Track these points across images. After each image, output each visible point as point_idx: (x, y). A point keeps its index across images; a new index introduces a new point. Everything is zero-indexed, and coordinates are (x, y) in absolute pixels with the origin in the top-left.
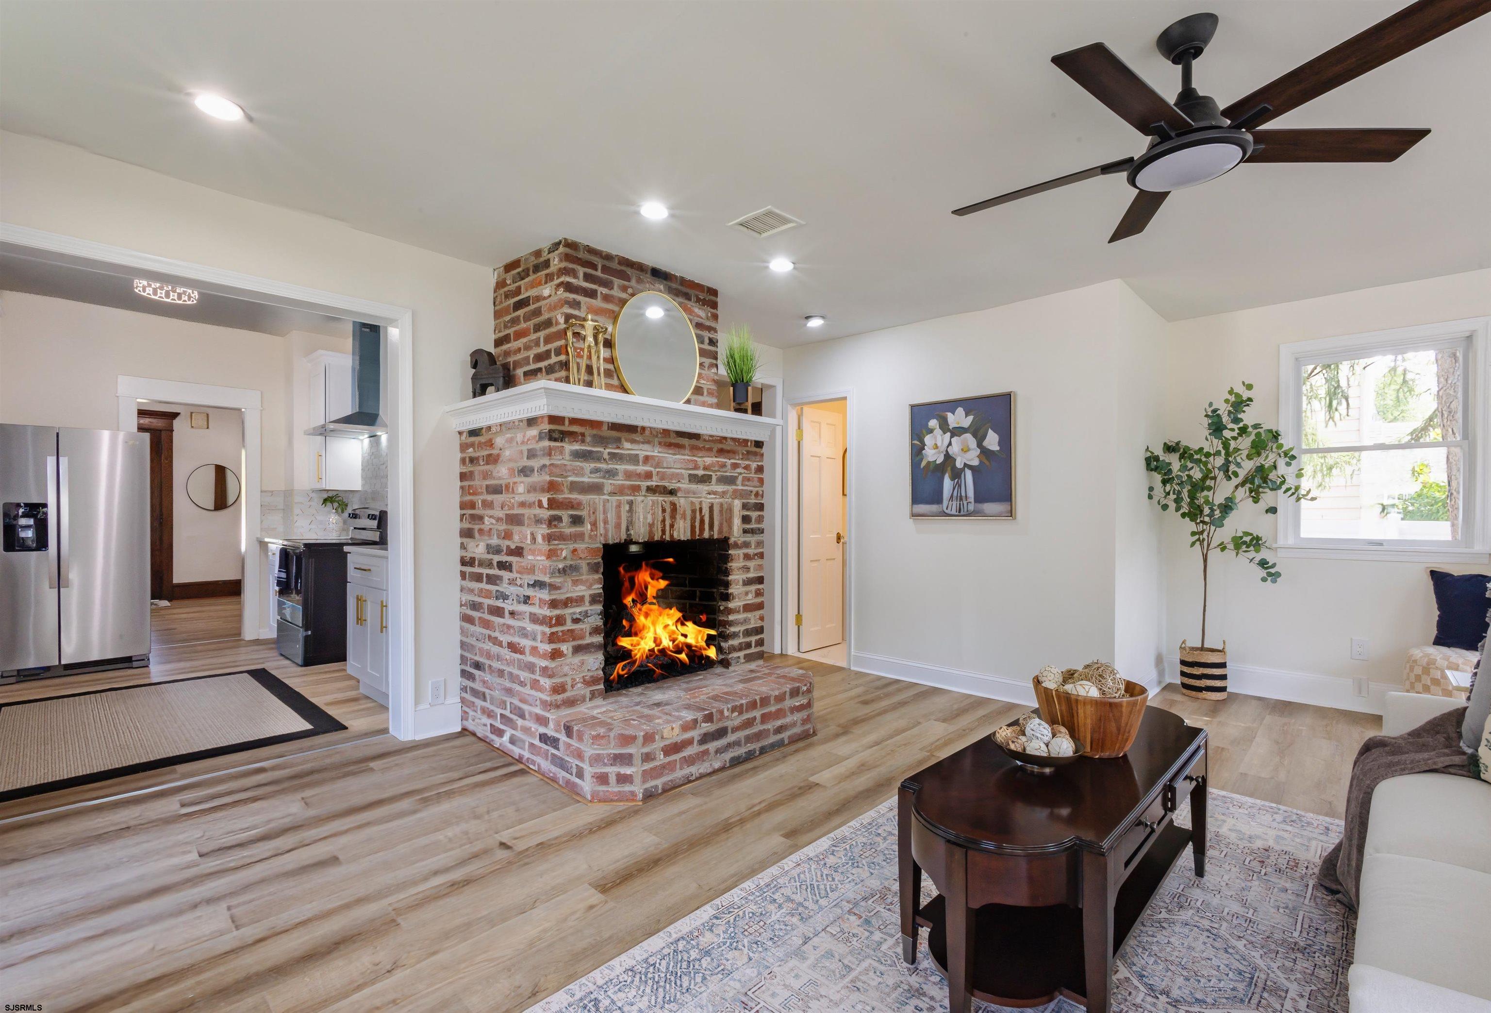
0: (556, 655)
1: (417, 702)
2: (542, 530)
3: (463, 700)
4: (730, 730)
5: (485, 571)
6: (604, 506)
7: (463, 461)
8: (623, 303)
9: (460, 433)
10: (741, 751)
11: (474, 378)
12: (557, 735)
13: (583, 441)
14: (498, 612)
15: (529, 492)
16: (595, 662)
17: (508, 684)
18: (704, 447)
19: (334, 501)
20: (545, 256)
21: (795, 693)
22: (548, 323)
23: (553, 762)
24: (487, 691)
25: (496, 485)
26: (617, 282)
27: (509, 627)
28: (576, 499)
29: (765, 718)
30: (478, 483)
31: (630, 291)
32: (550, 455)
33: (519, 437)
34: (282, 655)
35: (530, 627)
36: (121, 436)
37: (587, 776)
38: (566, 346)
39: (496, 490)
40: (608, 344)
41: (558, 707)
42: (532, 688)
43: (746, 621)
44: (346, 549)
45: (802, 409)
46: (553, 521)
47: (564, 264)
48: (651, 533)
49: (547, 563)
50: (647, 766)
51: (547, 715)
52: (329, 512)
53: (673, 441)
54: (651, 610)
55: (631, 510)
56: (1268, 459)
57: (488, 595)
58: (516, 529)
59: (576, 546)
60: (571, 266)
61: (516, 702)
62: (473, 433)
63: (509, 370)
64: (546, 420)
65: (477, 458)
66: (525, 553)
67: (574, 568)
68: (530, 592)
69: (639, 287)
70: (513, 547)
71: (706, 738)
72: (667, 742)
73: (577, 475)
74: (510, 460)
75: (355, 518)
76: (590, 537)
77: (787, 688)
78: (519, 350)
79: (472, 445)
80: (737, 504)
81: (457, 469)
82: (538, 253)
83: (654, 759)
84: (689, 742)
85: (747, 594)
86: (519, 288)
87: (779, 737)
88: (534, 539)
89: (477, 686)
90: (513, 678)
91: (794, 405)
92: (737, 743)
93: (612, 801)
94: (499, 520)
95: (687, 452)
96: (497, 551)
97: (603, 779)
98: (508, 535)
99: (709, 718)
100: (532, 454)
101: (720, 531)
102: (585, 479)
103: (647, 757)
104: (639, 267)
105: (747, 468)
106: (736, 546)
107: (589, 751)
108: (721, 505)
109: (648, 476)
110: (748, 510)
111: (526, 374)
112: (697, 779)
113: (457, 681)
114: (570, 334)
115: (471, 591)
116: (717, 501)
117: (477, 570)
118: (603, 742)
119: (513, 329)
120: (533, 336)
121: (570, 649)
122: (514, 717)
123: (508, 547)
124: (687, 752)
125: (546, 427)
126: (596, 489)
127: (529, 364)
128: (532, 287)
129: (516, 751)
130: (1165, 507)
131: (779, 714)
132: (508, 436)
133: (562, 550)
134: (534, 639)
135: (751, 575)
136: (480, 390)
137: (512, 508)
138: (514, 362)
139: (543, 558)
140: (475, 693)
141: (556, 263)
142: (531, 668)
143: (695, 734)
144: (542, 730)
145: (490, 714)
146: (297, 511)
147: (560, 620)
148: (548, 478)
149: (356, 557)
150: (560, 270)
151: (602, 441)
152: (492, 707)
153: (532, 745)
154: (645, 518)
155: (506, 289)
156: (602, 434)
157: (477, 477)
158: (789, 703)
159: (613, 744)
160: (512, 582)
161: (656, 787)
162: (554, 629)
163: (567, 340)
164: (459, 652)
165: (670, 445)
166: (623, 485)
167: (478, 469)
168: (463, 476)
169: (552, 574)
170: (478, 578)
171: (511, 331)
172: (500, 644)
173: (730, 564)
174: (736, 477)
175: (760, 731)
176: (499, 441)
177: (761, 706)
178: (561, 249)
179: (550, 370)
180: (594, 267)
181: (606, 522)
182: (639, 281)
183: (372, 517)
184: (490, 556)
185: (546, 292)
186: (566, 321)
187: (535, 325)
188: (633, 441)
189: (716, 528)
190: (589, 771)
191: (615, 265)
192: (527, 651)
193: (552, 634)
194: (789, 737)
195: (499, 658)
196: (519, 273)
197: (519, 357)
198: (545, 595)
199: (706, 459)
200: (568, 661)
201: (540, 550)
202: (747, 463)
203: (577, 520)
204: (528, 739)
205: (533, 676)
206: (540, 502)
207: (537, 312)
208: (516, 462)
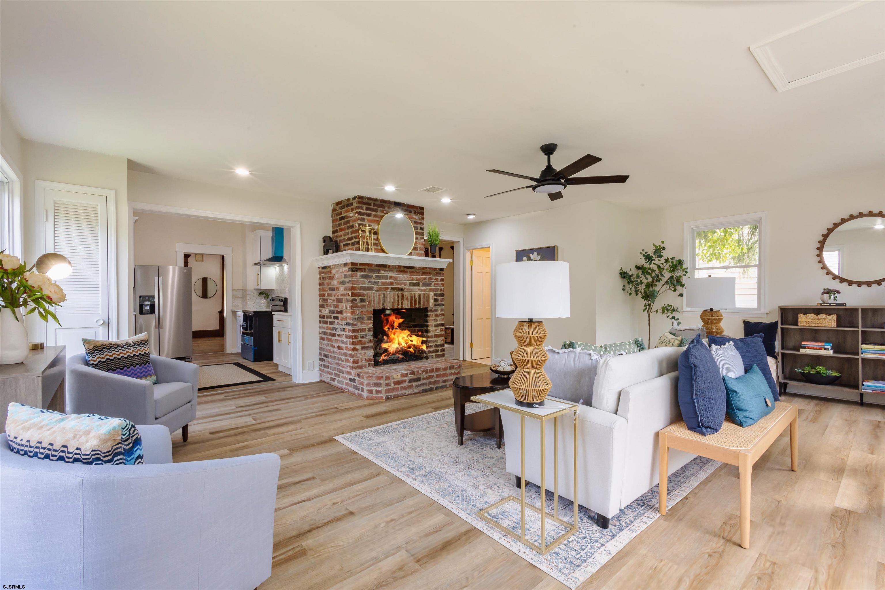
0: (354, 349)
1: (303, 369)
2: (349, 304)
3: (320, 369)
4: (422, 379)
5: (328, 320)
6: (373, 295)
7: (320, 278)
8: (382, 217)
9: (319, 268)
10: (428, 387)
11: (324, 247)
12: (355, 378)
13: (365, 271)
14: (333, 335)
15: (344, 290)
16: (370, 353)
17: (337, 361)
18: (416, 272)
19: (264, 294)
20: (351, 201)
21: (452, 368)
22: (352, 227)
23: (354, 388)
24: (330, 365)
25: (333, 288)
26: (379, 209)
27: (338, 340)
28: (362, 293)
29: (438, 376)
30: (326, 287)
31: (385, 212)
32: (352, 277)
33: (341, 270)
34: (244, 358)
35: (345, 340)
36: (177, 268)
37: (365, 391)
38: (359, 235)
39: (333, 289)
40: (376, 233)
41: (355, 368)
42: (346, 362)
43: (436, 341)
44: (273, 313)
45: (473, 251)
46: (353, 301)
47: (357, 205)
48: (393, 305)
49: (351, 316)
50: (387, 388)
51: (351, 371)
52: (262, 299)
53: (402, 270)
54: (396, 332)
55: (384, 297)
56: (679, 273)
57: (330, 329)
58: (340, 304)
59: (362, 310)
60: (360, 205)
61: (340, 368)
62: (324, 268)
63: (338, 243)
64: (350, 264)
65: (325, 278)
66: (343, 313)
67: (362, 318)
68: (345, 327)
69: (389, 210)
70: (339, 311)
71: (411, 381)
72: (395, 380)
73: (362, 284)
74: (338, 278)
75: (273, 301)
76: (368, 306)
77: (449, 365)
78: (341, 236)
79: (323, 272)
80: (432, 294)
81: (318, 281)
82: (348, 200)
83: (390, 385)
84: (405, 381)
85: (436, 330)
86: (341, 212)
87: (444, 384)
88: (346, 307)
89: (326, 363)
90: (339, 359)
91: (469, 250)
92: (425, 384)
93: (374, 399)
94: (333, 301)
95: (408, 274)
96: (333, 312)
97: (371, 392)
98: (337, 306)
99: (413, 373)
100: (345, 276)
101: (424, 305)
102: (366, 285)
103: (387, 385)
104: (390, 202)
105: (436, 279)
106: (431, 311)
107: (366, 382)
108: (424, 294)
109: (392, 283)
110: (437, 296)
111: (344, 245)
112: (408, 395)
113: (318, 362)
114: (360, 231)
115: (323, 328)
116: (422, 293)
117: (325, 320)
118: (371, 378)
119: (339, 228)
120: (347, 231)
121: (360, 348)
122: (339, 373)
123: (337, 310)
124: (404, 385)
125: (350, 267)
126: (370, 289)
127: (345, 241)
128: (346, 212)
129: (340, 385)
130: (630, 294)
131: (444, 375)
132: (337, 269)
133: (357, 311)
134: (347, 344)
135: (438, 323)
136: (326, 252)
137: (338, 296)
138: (340, 240)
139: (350, 314)
140: (325, 366)
141: (355, 204)
142: (345, 355)
143: (407, 379)
144: (350, 377)
145: (330, 373)
146: (248, 298)
147: (356, 337)
148: (351, 285)
149: (277, 316)
150: (356, 207)
151: (372, 271)
152: (331, 371)
153: (346, 383)
154: (390, 300)
155: (337, 212)
156: (373, 268)
157: (325, 285)
158: (449, 371)
159: (374, 379)
160: (338, 324)
161: (391, 396)
162: (354, 340)
163: (359, 233)
164: (319, 351)
165: (401, 272)
166: (381, 287)
167: (326, 282)
168: (320, 284)
169: (353, 320)
170: (326, 323)
171: (338, 228)
172: (334, 347)
173: (428, 318)
174: (431, 283)
175: (435, 381)
176: (334, 271)
177: (436, 371)
178: (357, 199)
179: (353, 244)
180: (370, 205)
181: (374, 301)
182: (389, 208)
183: (281, 301)
184: (330, 314)
185: (351, 215)
186: (359, 226)
187: (347, 227)
188: (385, 271)
189: (422, 304)
190: (366, 389)
191: (378, 203)
192: (344, 349)
193: (353, 342)
194: (449, 385)
195: (334, 352)
196: (341, 206)
197: (341, 238)
198: (350, 328)
199: (417, 276)
200: (359, 352)
201: (348, 312)
202: (436, 277)
203: (362, 301)
204: (345, 381)
205: (346, 358)
206: (348, 294)
207: (348, 222)
208: (340, 279)
